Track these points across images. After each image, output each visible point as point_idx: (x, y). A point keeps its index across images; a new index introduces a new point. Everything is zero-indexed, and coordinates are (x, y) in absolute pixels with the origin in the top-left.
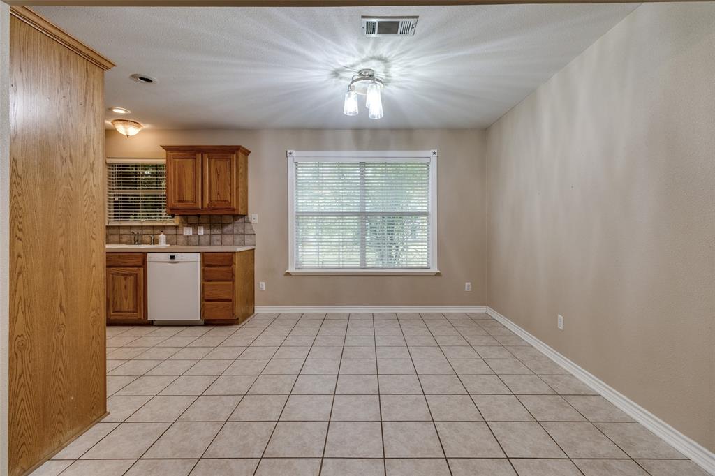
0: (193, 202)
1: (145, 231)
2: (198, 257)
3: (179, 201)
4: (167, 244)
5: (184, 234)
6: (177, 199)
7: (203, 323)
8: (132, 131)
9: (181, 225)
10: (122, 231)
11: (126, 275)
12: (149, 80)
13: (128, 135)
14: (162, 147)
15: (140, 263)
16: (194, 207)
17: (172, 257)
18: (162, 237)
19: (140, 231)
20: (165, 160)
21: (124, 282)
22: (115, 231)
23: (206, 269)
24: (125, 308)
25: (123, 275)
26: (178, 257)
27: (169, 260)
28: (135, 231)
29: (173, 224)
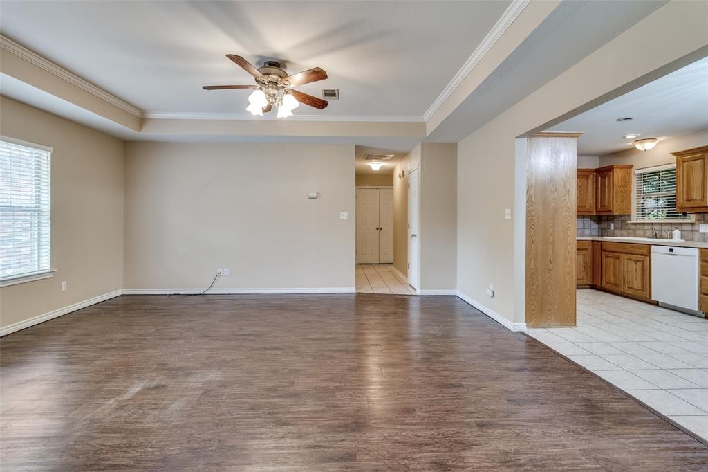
0: (701, 200)
1: (664, 228)
2: (696, 252)
3: (688, 200)
4: (682, 239)
5: (701, 231)
6: (685, 199)
7: (704, 315)
8: (648, 146)
9: (697, 223)
10: (646, 227)
11: (636, 261)
12: (631, 119)
13: (646, 150)
14: (672, 154)
15: (646, 253)
16: (702, 205)
17: (671, 250)
18: (677, 233)
19: (660, 227)
20: (675, 165)
21: (634, 267)
22: (641, 227)
23: (704, 264)
24: (635, 287)
25: (634, 260)
26: (676, 250)
27: (668, 252)
28: (655, 227)
29: (689, 221)
